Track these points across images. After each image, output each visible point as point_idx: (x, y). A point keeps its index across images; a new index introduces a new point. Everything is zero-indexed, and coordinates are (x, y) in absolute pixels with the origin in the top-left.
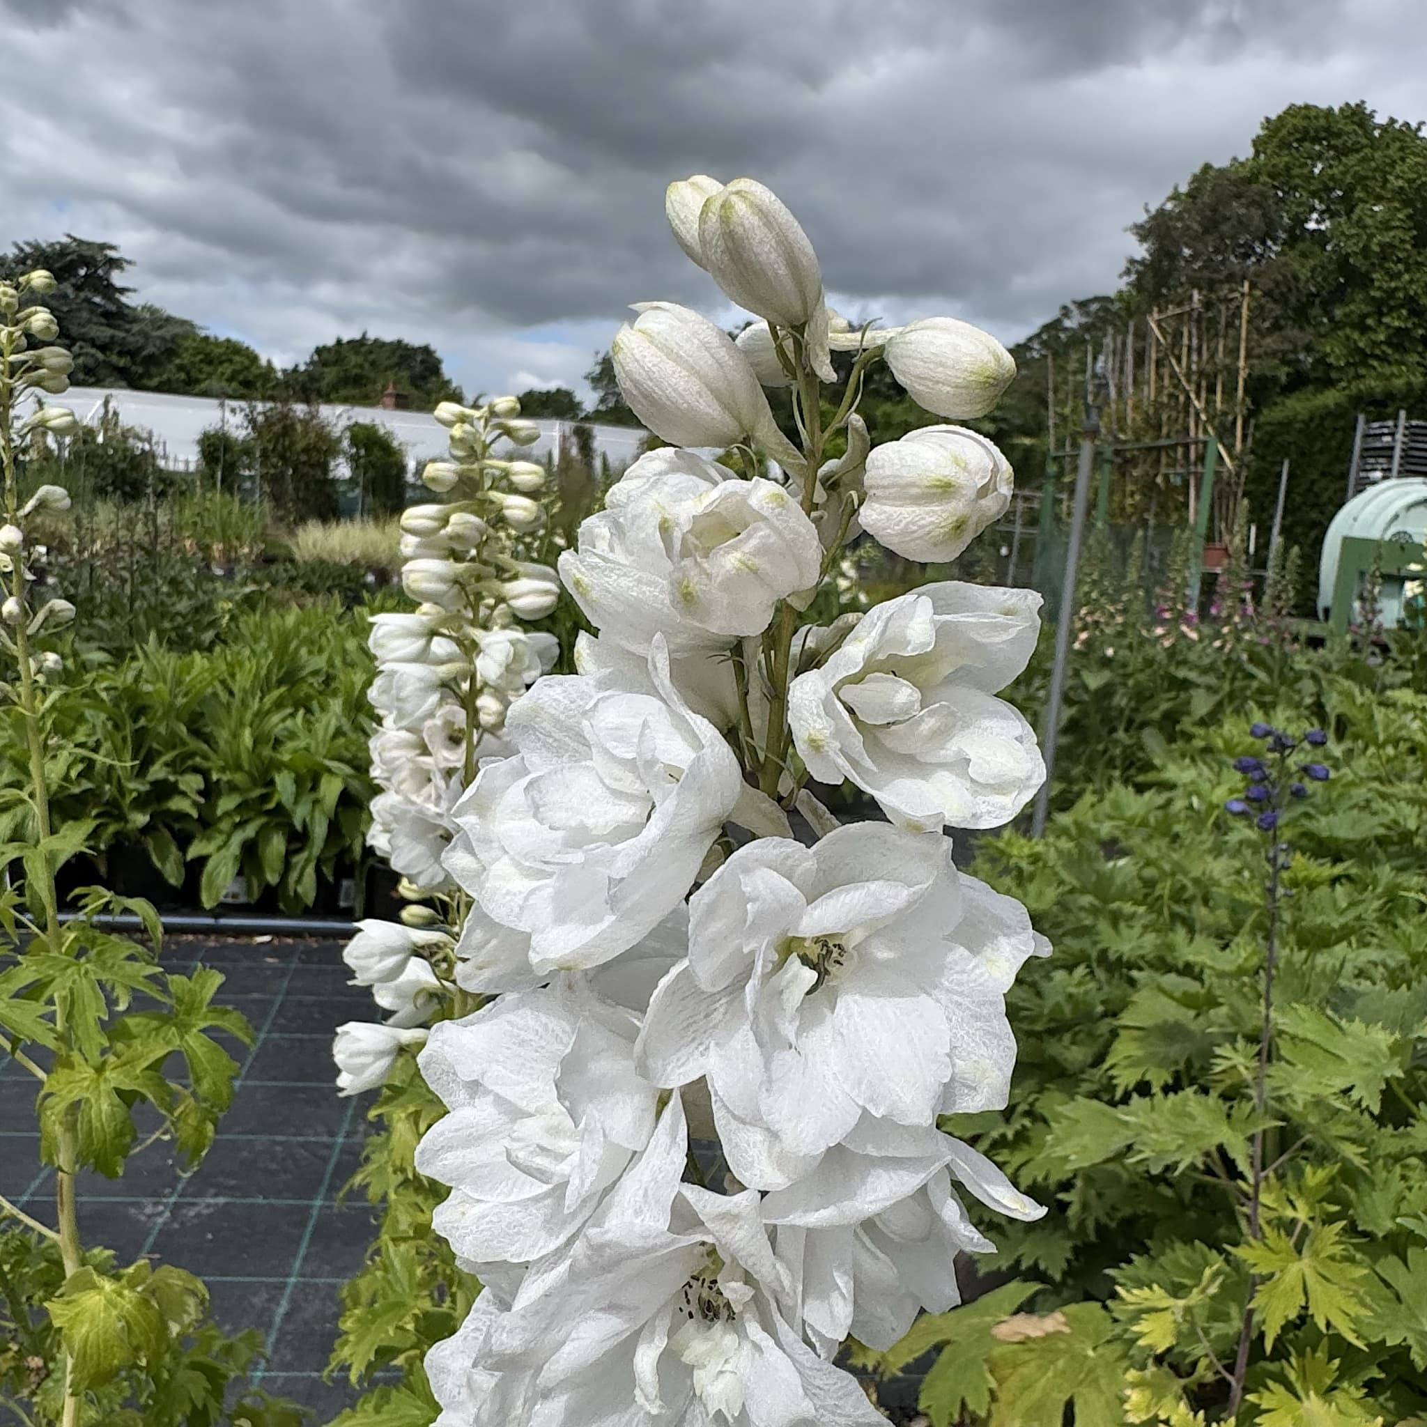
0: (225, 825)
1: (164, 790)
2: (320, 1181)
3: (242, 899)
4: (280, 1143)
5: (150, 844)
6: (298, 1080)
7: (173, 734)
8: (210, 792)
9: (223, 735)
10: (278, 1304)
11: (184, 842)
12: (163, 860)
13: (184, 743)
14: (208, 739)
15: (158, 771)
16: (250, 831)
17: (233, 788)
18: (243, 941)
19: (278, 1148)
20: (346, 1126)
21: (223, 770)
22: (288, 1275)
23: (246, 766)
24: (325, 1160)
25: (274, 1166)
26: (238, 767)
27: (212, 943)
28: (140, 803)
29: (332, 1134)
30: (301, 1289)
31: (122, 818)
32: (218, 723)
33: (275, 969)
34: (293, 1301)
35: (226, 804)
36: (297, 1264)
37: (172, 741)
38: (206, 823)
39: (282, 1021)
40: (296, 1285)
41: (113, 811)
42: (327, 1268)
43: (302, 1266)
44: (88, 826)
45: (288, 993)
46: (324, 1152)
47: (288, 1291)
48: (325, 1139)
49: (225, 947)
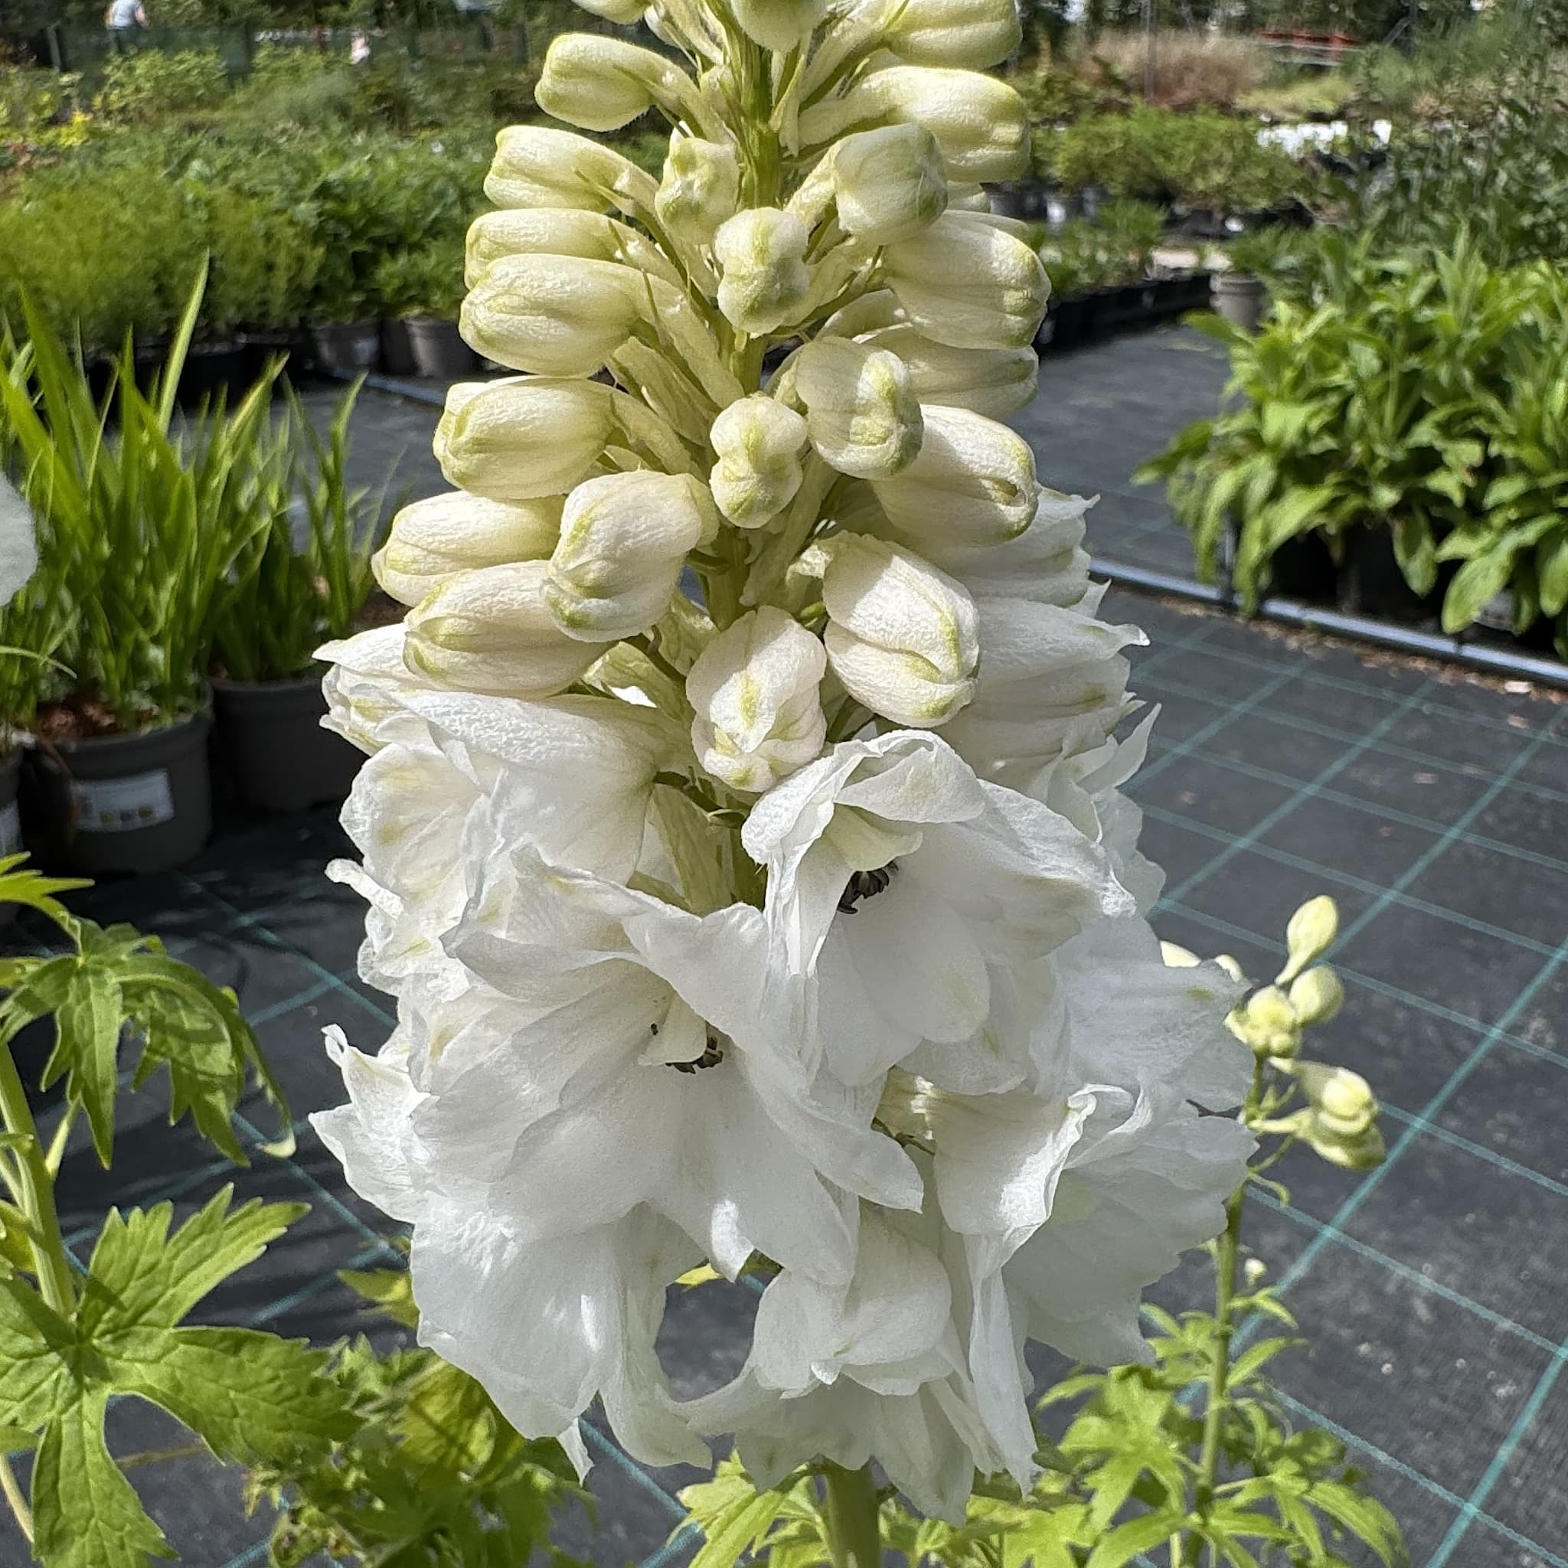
0: (1498, 520)
1: (1428, 460)
2: (1434, 1092)
3: (1506, 624)
4: (1408, 1008)
5: (1398, 529)
6: (1476, 916)
7: (1456, 381)
8: (1490, 470)
9: (1526, 388)
10: (1294, 1259)
11: (1441, 532)
12: (1411, 552)
13: (1467, 396)
14: (1504, 394)
15: (1424, 434)
16: (1530, 534)
17: (1521, 467)
18: (1489, 683)
19: (1401, 1015)
20: (1512, 1015)
21: (1512, 439)
22: (1326, 1222)
23: (1549, 438)
24: (1461, 1057)
25: (1383, 1040)
26: (1538, 440)
27: (1446, 677)
28: (1392, 474)
29: (1489, 1020)
30: (1336, 1251)
31: (1366, 492)
32: (1521, 372)
33: (1515, 735)
34: (1316, 1267)
35: (1504, 490)
36: (1348, 1208)
37: (1456, 392)
38: (1475, 513)
39: (1490, 819)
40: (1331, 1243)
41: (1358, 480)
42: (1384, 1235)
43: (1353, 1217)
44: (1322, 494)
45: (1520, 777)
46: (1463, 1044)
47: (1316, 1247)
48: (1473, 1023)
49: (1463, 687)
